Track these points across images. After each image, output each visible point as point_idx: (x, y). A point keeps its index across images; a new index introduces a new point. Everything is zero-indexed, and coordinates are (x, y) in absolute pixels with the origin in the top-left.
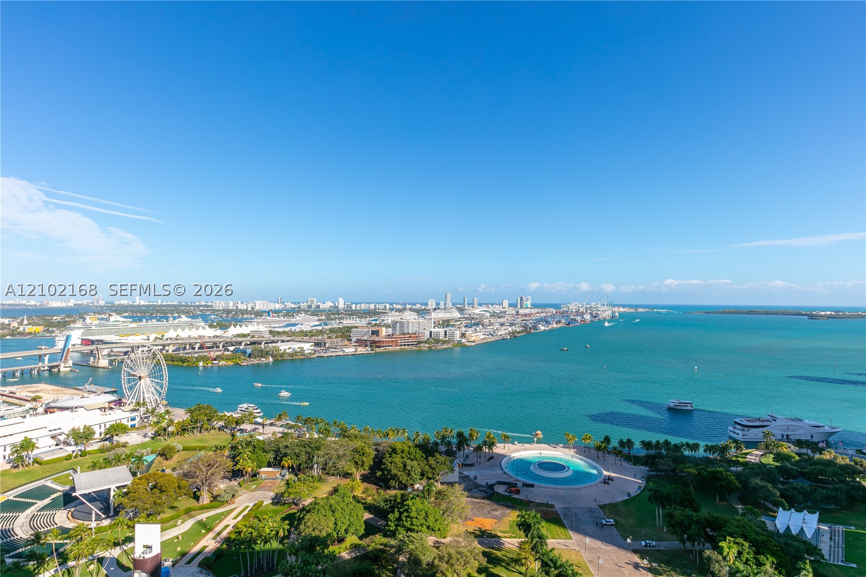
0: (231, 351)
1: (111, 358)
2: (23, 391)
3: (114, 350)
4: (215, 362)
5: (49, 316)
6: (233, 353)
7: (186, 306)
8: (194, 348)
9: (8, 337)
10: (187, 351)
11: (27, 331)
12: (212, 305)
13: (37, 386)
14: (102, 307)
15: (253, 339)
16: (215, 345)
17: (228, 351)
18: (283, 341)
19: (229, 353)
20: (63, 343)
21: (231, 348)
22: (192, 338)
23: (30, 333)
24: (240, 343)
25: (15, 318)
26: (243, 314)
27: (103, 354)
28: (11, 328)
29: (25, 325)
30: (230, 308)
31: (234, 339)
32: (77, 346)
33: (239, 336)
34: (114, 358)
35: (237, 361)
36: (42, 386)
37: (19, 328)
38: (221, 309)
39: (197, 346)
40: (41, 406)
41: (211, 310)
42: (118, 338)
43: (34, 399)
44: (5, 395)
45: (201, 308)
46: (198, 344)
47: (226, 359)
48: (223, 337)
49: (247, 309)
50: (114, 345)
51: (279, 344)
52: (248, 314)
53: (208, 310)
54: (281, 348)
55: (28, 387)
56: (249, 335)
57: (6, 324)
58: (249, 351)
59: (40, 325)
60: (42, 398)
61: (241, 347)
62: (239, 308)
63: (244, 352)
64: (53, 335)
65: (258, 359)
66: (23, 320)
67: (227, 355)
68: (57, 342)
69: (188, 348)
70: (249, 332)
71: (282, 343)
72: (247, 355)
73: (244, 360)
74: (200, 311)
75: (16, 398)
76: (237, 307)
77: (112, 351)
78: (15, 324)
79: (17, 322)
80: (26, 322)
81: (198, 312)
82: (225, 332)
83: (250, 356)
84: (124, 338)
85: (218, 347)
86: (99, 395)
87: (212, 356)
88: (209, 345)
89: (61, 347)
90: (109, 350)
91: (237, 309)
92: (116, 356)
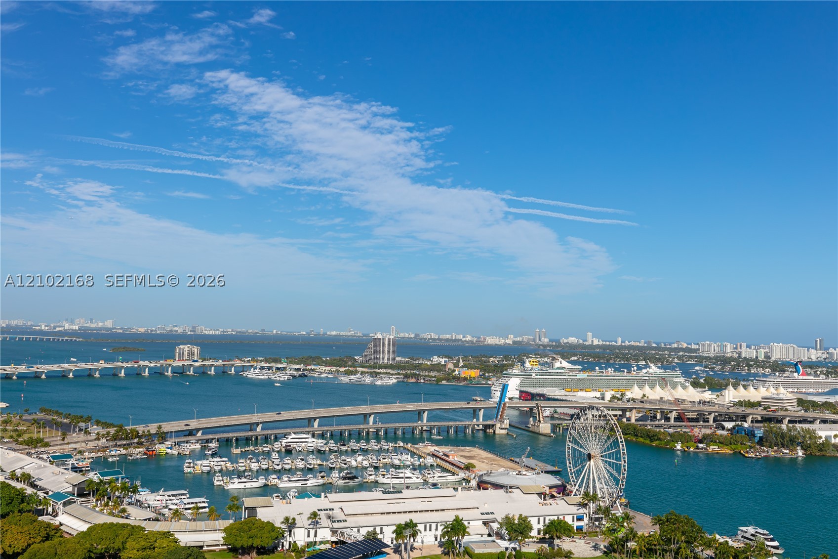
0: (728, 430)
1: (554, 422)
2: (456, 455)
3: (559, 410)
4: (701, 446)
5: (486, 357)
6: (732, 434)
7: (658, 348)
8: (668, 419)
9: (444, 382)
10: (657, 423)
11: (463, 375)
12: (698, 349)
13: (471, 451)
14: (545, 346)
15: (765, 412)
16: (701, 417)
17: (723, 428)
18: (824, 421)
19: (725, 433)
20: (498, 394)
21: (729, 425)
22: (665, 402)
23: (465, 379)
24: (744, 418)
25: (451, 358)
26: (749, 366)
27: (545, 415)
28: (447, 370)
29: (461, 367)
30: (728, 355)
31: (732, 410)
32: (515, 400)
33: (741, 404)
34: (557, 422)
35: (739, 448)
36: (476, 451)
37: (454, 371)
38: (712, 355)
39: (673, 415)
40: (474, 478)
41: (695, 357)
42: (563, 392)
43: (468, 467)
44: (439, 458)
45: (681, 353)
46: (674, 412)
47: (722, 443)
48: (714, 404)
49: (757, 357)
50: (558, 404)
51: (816, 426)
52: (758, 366)
53: (691, 357)
54: (820, 433)
55: (462, 451)
56: (759, 404)
57: (442, 365)
58: (759, 433)
59: (475, 368)
60: (475, 467)
61: (746, 425)
62: (743, 355)
63: (750, 434)
64: (490, 383)
65: (776, 448)
66: (458, 361)
67: (721, 435)
68: (493, 392)
69: (659, 417)
70: (760, 399)
71: (823, 425)
72: (757, 440)
73: (751, 447)
74: (679, 358)
75: (450, 463)
76: (740, 354)
77: (555, 412)
78: (450, 366)
79: (453, 363)
80: (461, 364)
81: (676, 360)
82: (718, 396)
83: (761, 442)
84: (571, 394)
85: (706, 420)
86: (538, 474)
87: (696, 434)
88: (691, 415)
89: (497, 400)
90: (552, 410)
91: (740, 356)
92: (560, 419)
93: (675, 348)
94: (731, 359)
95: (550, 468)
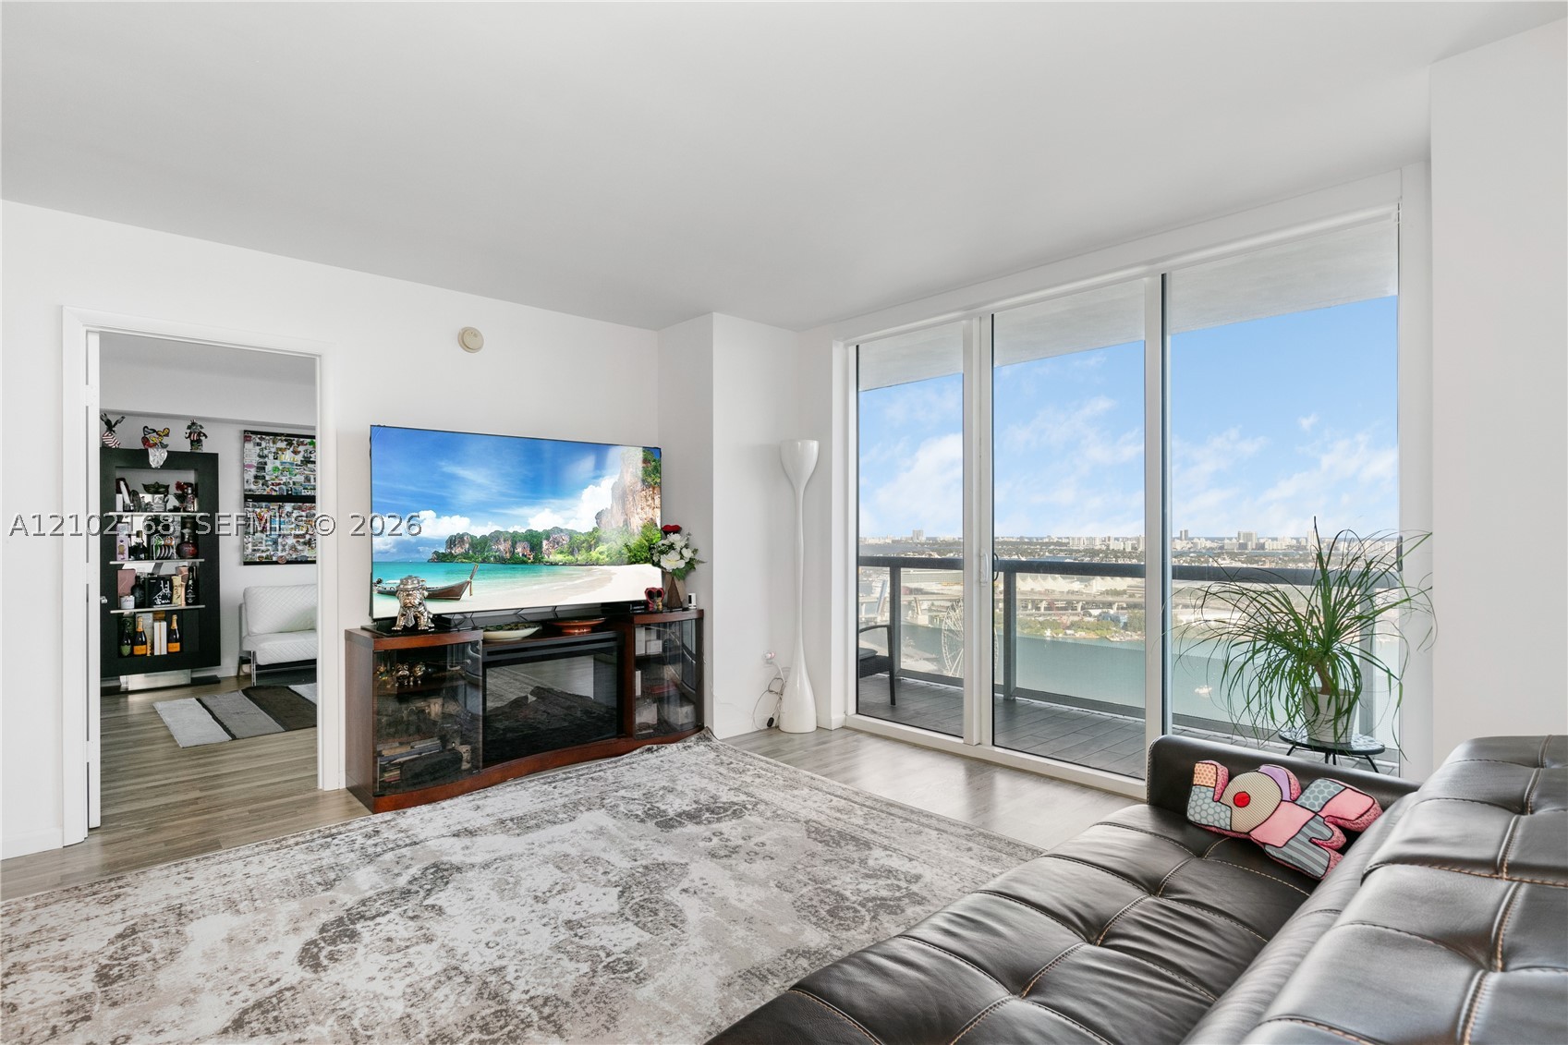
0: (1095, 617)
1: (931, 614)
3: (936, 603)
4: (1068, 632)
6: (1098, 620)
7: (1030, 543)
8: (1038, 609)
10: (1028, 612)
12: (1069, 543)
14: (923, 545)
15: (1131, 600)
16: (1070, 606)
17: (1090, 615)
18: (1186, 606)
19: (1091, 619)
20: (879, 590)
21: (1096, 612)
22: (1036, 593)
24: (1110, 605)
26: (1117, 557)
27: (923, 607)
30: (1096, 548)
31: (1099, 598)
33: (1108, 592)
34: (935, 614)
35: (1105, 633)
38: (1081, 548)
39: (1043, 605)
41: (1065, 550)
42: (940, 587)
45: (1052, 547)
46: (1044, 602)
47: (1087, 628)
48: (1082, 594)
49: (1124, 549)
50: (935, 597)
52: (1125, 557)
53: (1061, 550)
56: (1124, 592)
58: (1124, 619)
61: (1112, 612)
62: (1111, 548)
63: (1115, 620)
65: (1139, 632)
67: (1088, 622)
69: (1030, 607)
70: (1125, 588)
71: (1184, 610)
72: (1122, 625)
73: (1116, 632)
74: (1050, 552)
76: (1108, 546)
77: (933, 605)
81: (1047, 554)
82: (1086, 586)
83: (1126, 627)
84: (948, 587)
85: (1074, 609)
86: (917, 660)
87: (1065, 622)
88: (1060, 604)
89: (878, 595)
90: (930, 603)
91: (1108, 549)
92: (938, 611)
93: (1047, 543)
94: (1100, 551)
95: (928, 656)
